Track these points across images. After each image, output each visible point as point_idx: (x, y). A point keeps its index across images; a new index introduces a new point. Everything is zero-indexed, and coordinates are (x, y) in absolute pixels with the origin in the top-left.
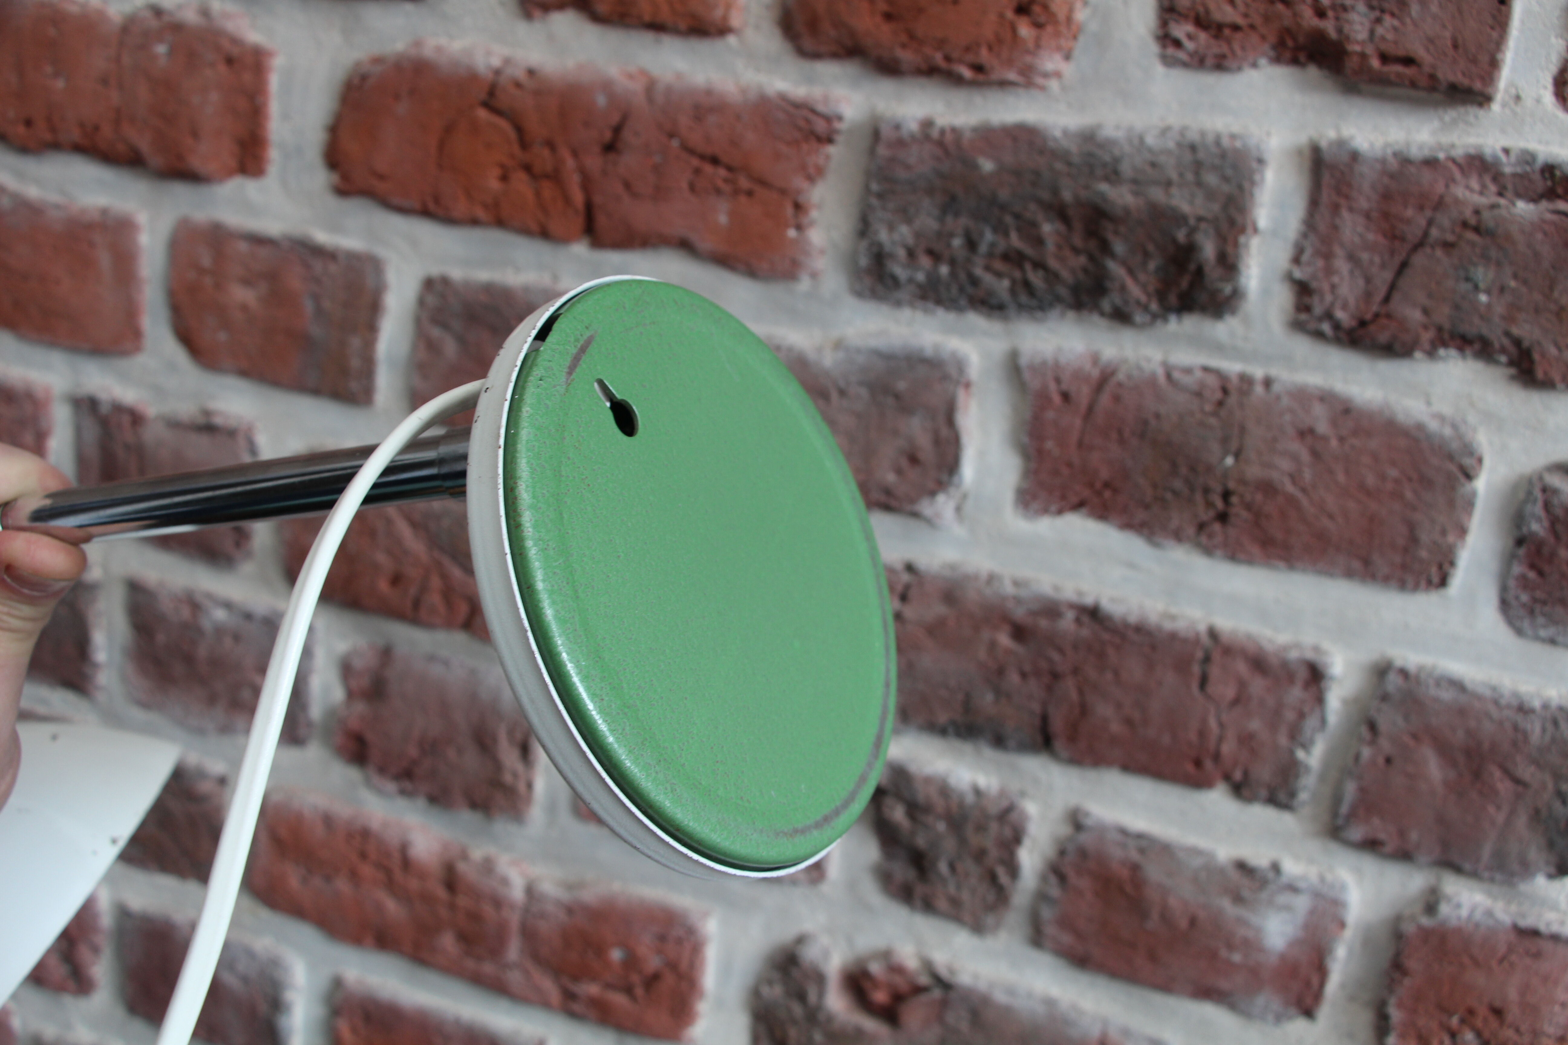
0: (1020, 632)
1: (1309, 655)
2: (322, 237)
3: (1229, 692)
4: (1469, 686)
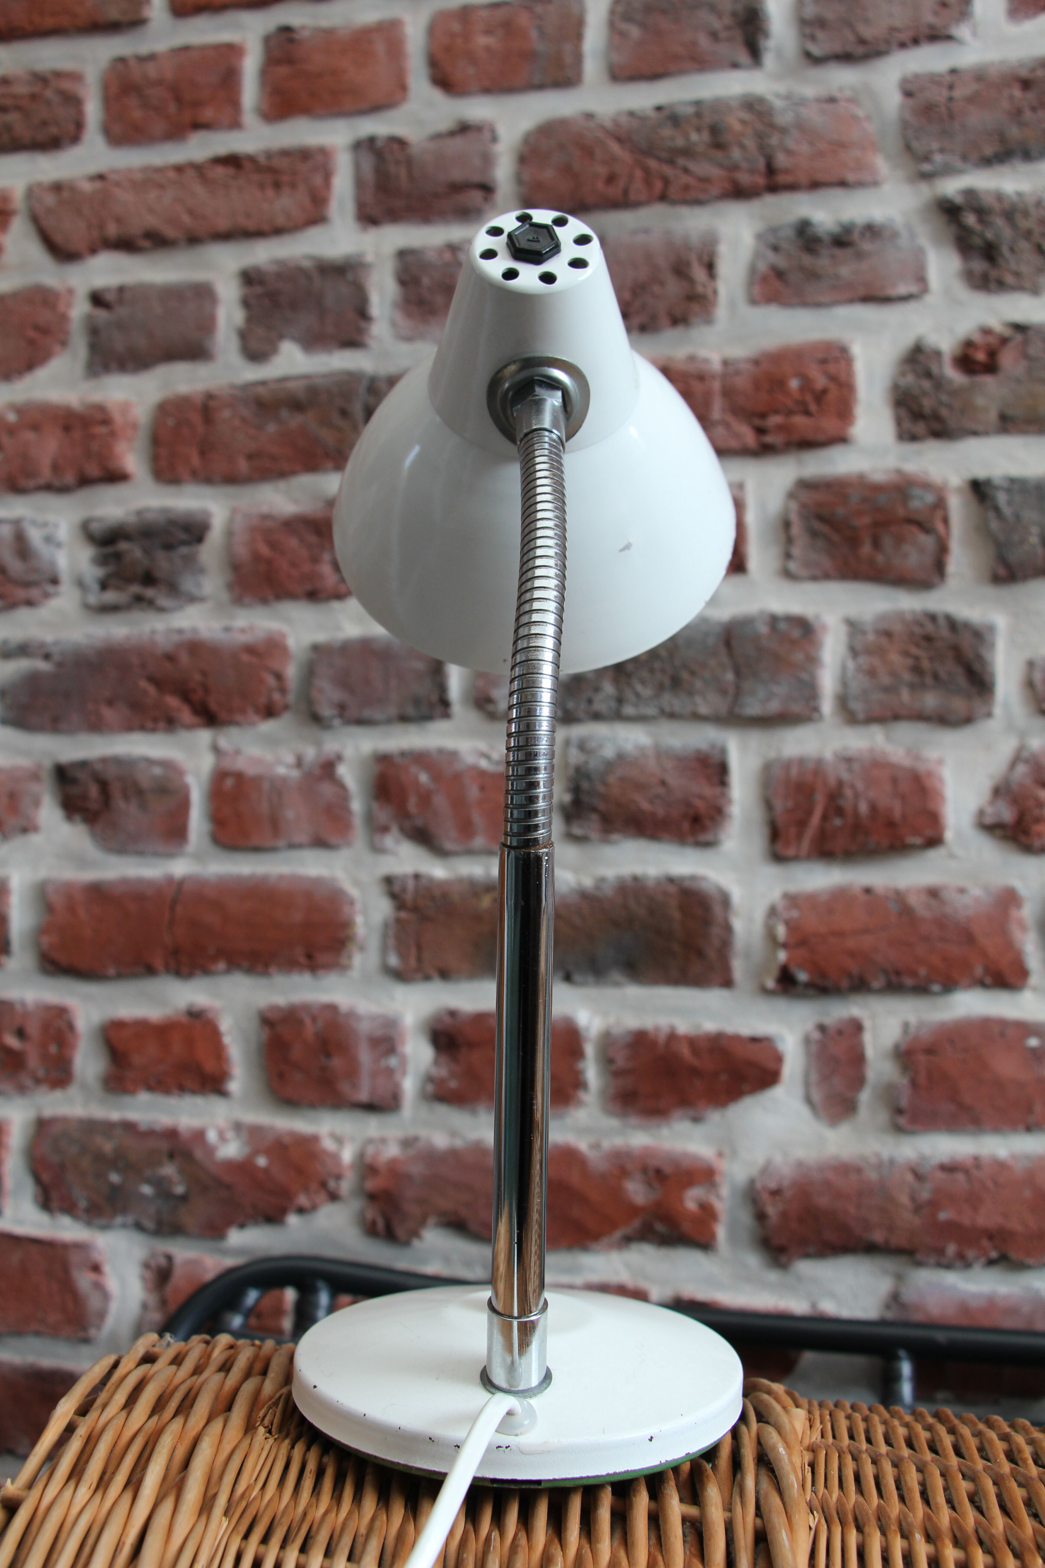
0: (1026, 84)
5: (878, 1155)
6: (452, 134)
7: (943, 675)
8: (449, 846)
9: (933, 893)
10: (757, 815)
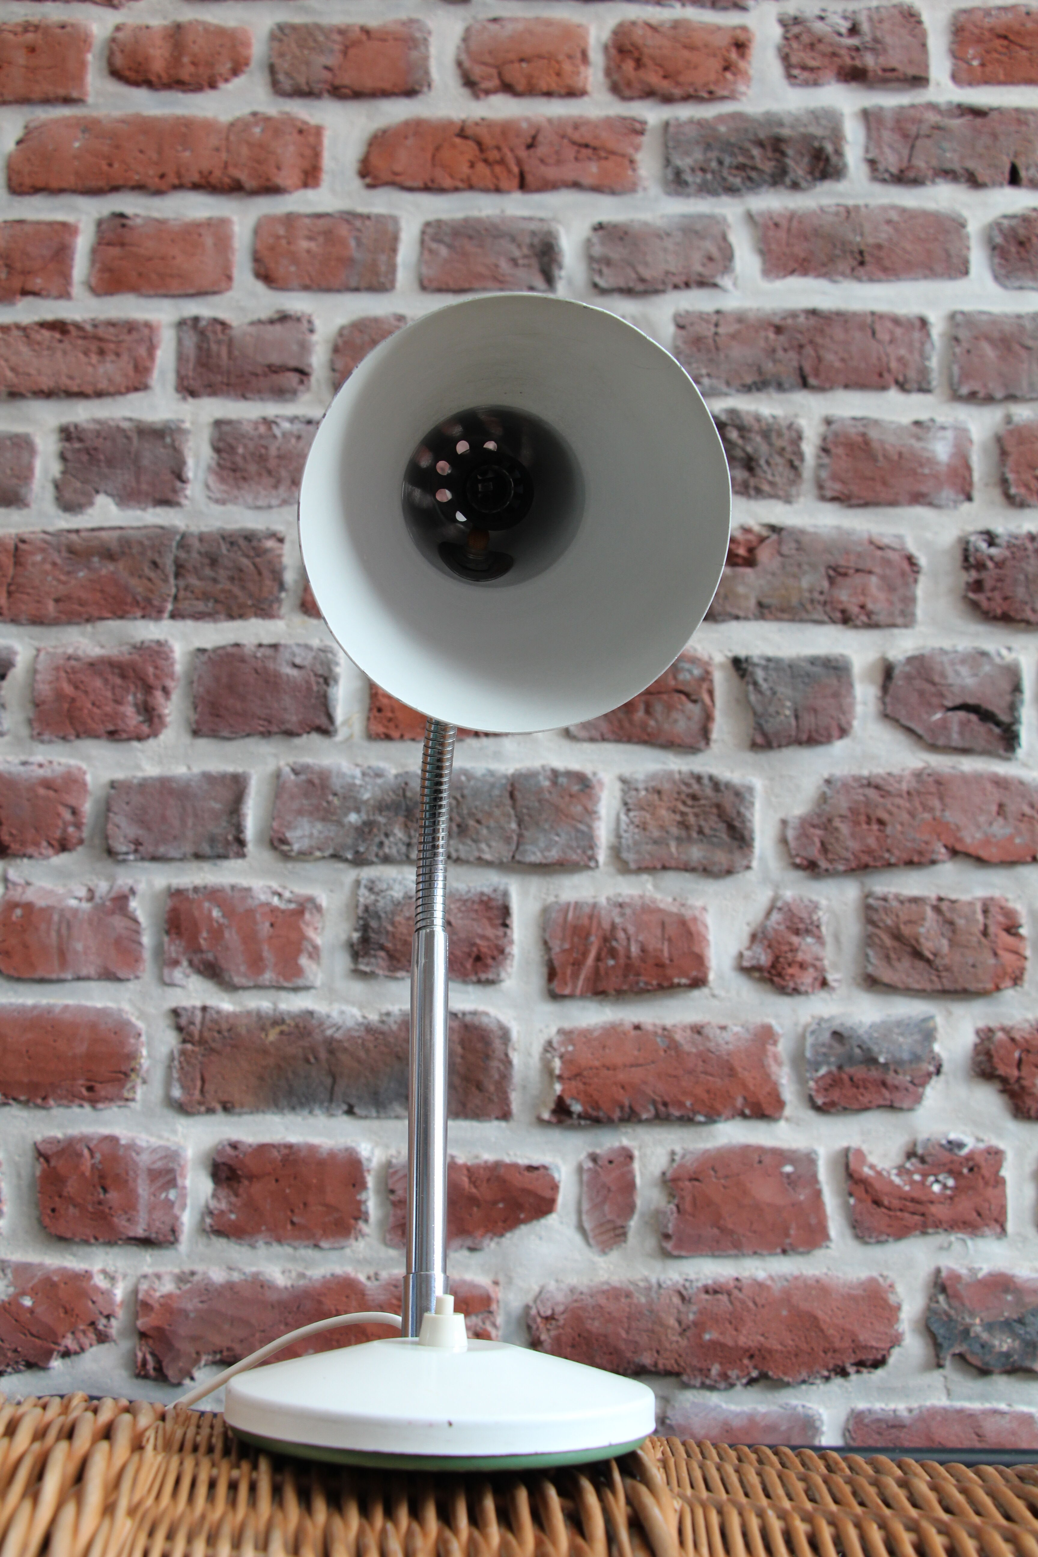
1: (919, 315)
2: (361, 209)
3: (887, 337)
5: (646, 1280)
6: (272, 322)
7: (707, 831)
8: (237, 980)
9: (698, 1030)
10: (536, 955)
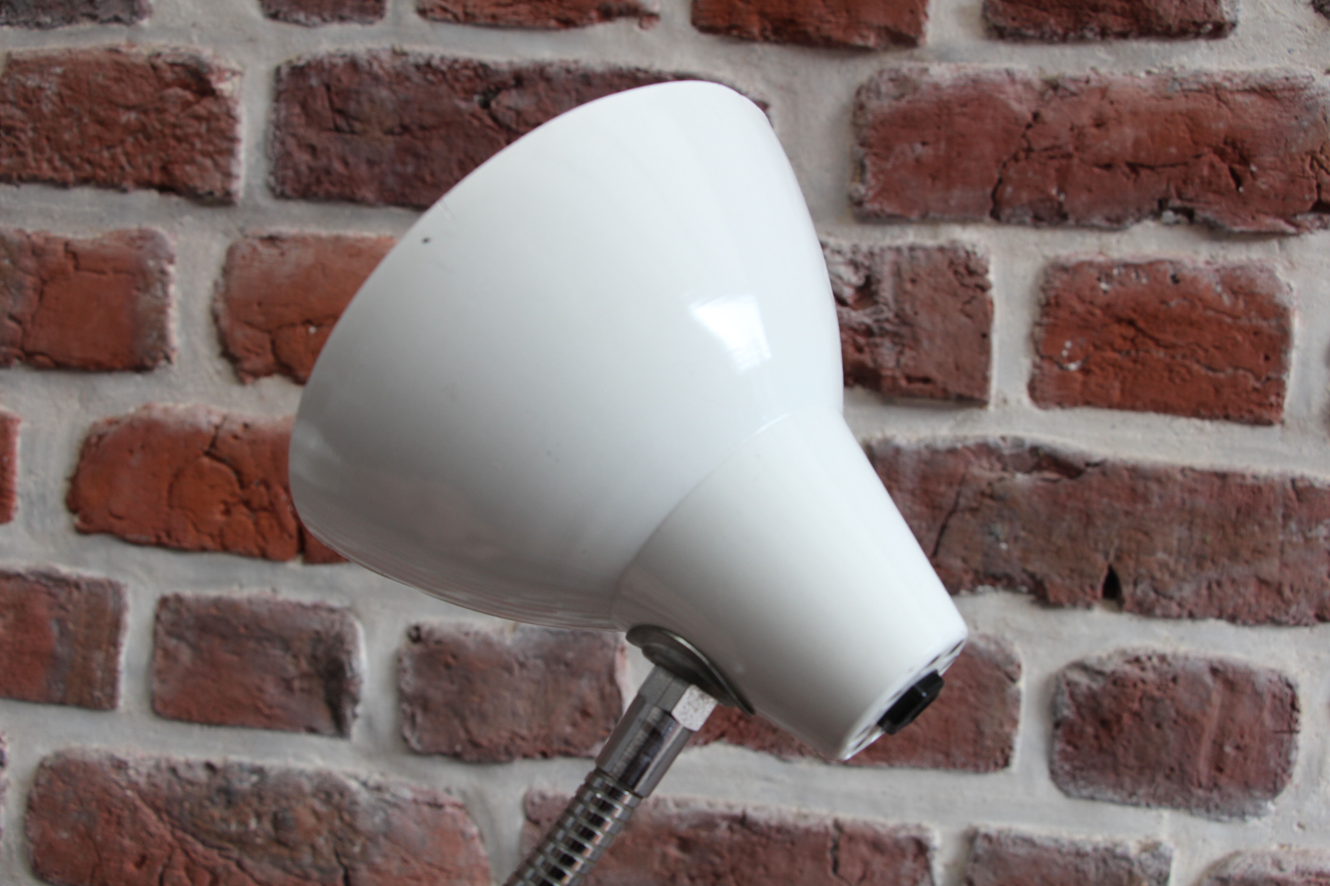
0: (685, 844)
1: (914, 833)
2: (65, 570)
3: (857, 871)
4: (1038, 841)
